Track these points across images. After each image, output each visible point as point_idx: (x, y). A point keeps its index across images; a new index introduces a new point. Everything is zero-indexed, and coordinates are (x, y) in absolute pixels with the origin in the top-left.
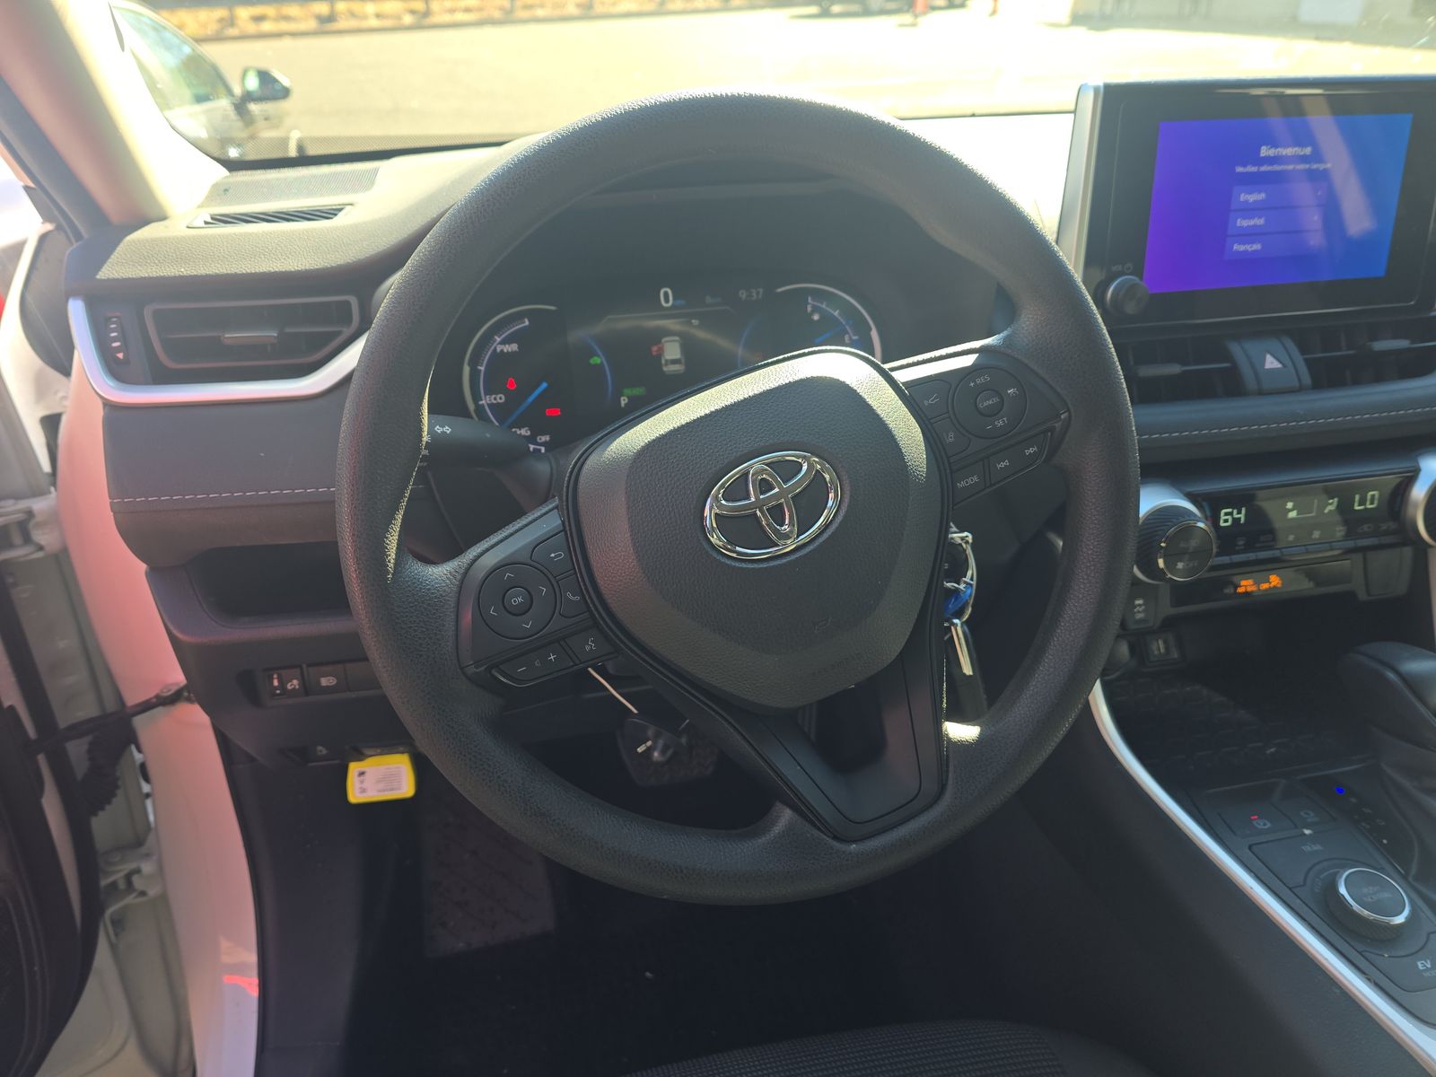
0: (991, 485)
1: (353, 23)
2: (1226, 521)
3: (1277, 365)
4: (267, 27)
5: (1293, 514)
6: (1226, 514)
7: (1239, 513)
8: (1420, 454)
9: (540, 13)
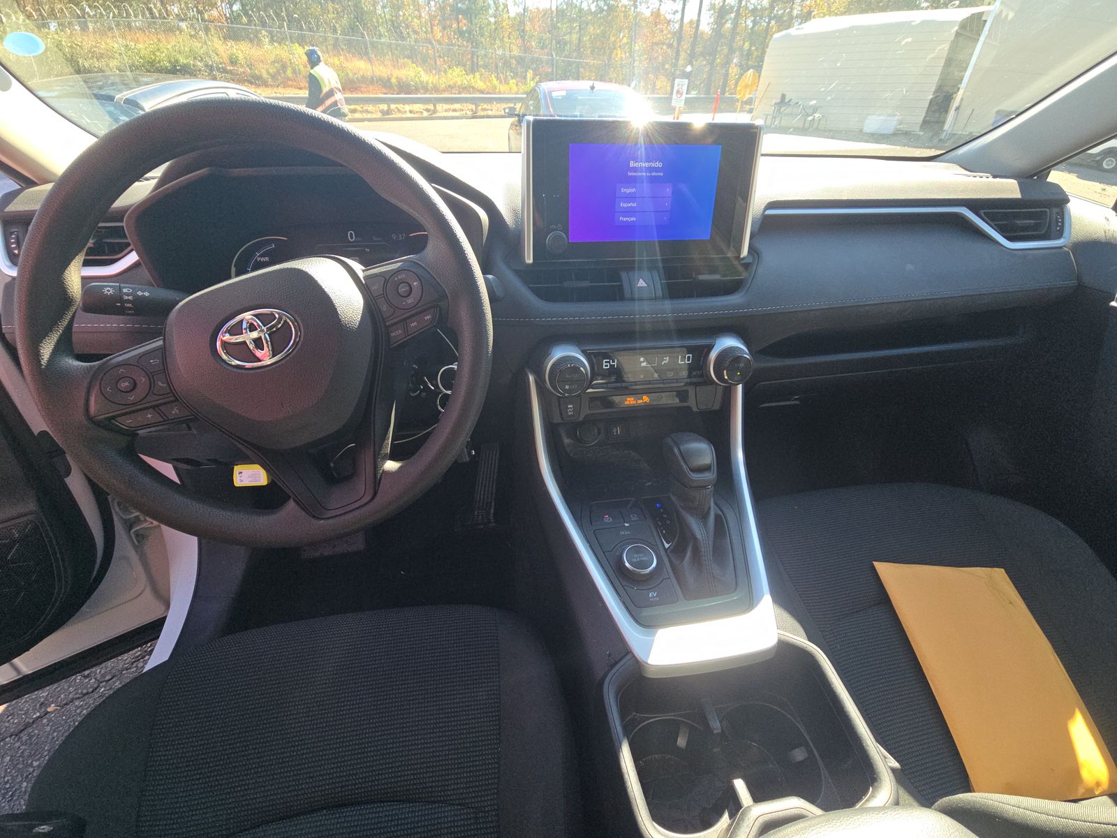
0: (408, 336)
1: (399, 115)
2: (606, 366)
3: (644, 284)
4: (357, 115)
5: (644, 364)
6: (606, 362)
7: (613, 362)
8: (718, 337)
9: (490, 113)
